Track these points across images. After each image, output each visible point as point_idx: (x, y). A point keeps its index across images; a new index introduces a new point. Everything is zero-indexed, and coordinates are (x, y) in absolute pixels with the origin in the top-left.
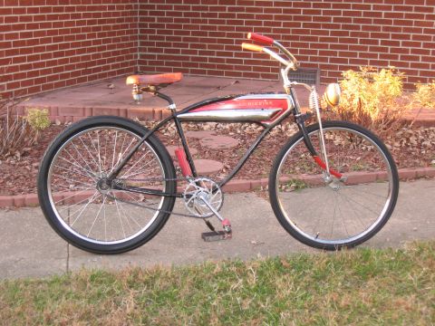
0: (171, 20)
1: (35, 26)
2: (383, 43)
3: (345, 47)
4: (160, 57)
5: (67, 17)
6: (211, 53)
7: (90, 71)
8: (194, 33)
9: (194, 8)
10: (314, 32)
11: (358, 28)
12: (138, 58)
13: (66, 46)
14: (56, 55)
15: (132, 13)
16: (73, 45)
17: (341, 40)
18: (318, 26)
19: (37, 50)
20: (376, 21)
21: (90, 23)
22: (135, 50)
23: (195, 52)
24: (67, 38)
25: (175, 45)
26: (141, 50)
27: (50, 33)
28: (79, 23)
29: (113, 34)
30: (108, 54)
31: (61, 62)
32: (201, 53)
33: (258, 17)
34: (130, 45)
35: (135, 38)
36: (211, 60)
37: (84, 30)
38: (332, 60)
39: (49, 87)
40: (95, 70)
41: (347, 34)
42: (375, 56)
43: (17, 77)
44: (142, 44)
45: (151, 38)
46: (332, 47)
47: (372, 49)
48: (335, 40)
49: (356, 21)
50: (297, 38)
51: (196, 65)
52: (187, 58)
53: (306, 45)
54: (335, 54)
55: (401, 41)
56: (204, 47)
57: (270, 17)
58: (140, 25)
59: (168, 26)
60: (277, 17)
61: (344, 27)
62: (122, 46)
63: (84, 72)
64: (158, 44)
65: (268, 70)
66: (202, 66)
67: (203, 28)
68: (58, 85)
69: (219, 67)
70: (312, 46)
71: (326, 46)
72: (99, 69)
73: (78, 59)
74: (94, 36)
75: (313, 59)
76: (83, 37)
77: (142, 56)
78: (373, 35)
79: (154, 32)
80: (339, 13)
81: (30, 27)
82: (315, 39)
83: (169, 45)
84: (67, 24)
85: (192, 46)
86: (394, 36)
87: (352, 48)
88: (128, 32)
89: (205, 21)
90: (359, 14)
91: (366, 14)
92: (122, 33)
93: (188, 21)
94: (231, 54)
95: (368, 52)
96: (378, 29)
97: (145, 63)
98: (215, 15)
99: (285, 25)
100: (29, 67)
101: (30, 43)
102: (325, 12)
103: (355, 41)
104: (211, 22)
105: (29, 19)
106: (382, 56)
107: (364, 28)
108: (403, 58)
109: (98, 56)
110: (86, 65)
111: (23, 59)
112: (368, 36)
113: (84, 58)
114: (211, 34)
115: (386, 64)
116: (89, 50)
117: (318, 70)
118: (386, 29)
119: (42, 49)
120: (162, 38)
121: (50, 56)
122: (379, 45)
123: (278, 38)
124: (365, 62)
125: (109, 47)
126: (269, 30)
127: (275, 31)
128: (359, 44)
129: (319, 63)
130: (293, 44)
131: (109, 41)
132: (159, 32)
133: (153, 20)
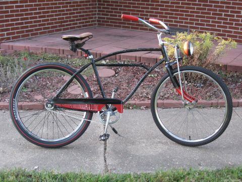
2: (225, 15)
3: (204, 17)
4: (107, 18)
7: (64, 26)
8: (124, 6)
10: (187, 8)
11: (211, 6)
12: (97, 19)
14: (40, 17)
16: (52, 12)
17: (202, 13)
20: (222, 3)
22: (95, 14)
25: (115, 12)
26: (98, 14)
29: (80, 6)
30: (77, 17)
31: (43, 21)
34: (92, 11)
35: (95, 8)
37: (60, 4)
38: (196, 24)
39: (36, 34)
40: (67, 25)
41: (205, 9)
42: (220, 23)
43: (13, 29)
44: (99, 11)
45: (103, 8)
46: (197, 16)
47: (219, 19)
48: (198, 13)
50: (177, 11)
51: (125, 24)
52: (121, 20)
53: (183, 15)
54: (198, 20)
55: (235, 15)
58: (98, 1)
59: (112, 2)
61: (204, 5)
62: (86, 12)
63: (60, 26)
64: (107, 12)
66: (128, 24)
67: (129, 3)
68: (41, 33)
71: (193, 16)
72: (70, 25)
73: (56, 19)
74: (67, 7)
75: (186, 23)
76: (60, 7)
77: (99, 18)
78: (220, 11)
79: (104, 5)
82: (188, 12)
83: (112, 12)
86: (231, 12)
87: (207, 17)
88: (90, 5)
92: (87, 5)
95: (217, 20)
96: (223, 7)
97: (100, 21)
99: (172, 3)
101: (22, 11)
103: (210, 14)
106: (224, 23)
107: (215, 6)
108: (236, 24)
109: (70, 17)
110: (61, 22)
112: (217, 11)
113: (59, 19)
114: (133, 7)
115: (226, 27)
116: (63, 14)
117: (189, 29)
118: (227, 7)
119: (31, 14)
120: (109, 8)
121: (36, 18)
122: (223, 17)
123: (168, 10)
124: (215, 26)
125: (77, 13)
126: (163, 6)
127: (166, 6)
128: (211, 16)
129: (189, 25)
130: (176, 14)
131: (77, 9)
132: (107, 5)
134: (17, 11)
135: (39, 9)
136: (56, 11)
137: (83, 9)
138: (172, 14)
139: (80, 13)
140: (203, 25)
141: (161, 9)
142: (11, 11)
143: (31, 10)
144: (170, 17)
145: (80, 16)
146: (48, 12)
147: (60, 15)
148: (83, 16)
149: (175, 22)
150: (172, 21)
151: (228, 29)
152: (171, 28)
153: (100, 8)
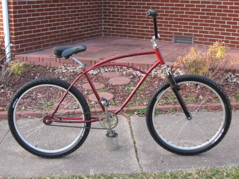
0: (118, 10)
1: (38, 15)
2: (228, 23)
3: (208, 25)
4: (113, 29)
5: (58, 9)
6: (139, 27)
7: (72, 37)
8: (129, 17)
9: (130, 4)
10: (190, 17)
11: (214, 14)
14: (51, 29)
15: (98, 6)
16: (62, 24)
17: (206, 21)
18: (193, 13)
19: (38, 27)
20: (224, 11)
21: (72, 12)
22: (101, 25)
23: (130, 27)
25: (121, 23)
26: (104, 25)
29: (87, 17)
30: (84, 28)
31: (54, 32)
32: (133, 27)
33: (162, 8)
34: (99, 22)
35: (101, 19)
36: (138, 31)
37: (68, 16)
38: (200, 32)
39: (48, 45)
40: (75, 36)
41: (208, 18)
42: (224, 30)
43: (26, 41)
44: (104, 22)
45: (109, 19)
46: (201, 25)
47: (222, 26)
48: (202, 21)
49: (213, 10)
50: (182, 20)
51: (131, 33)
52: (126, 30)
53: (187, 24)
54: (202, 28)
55: (238, 22)
56: (134, 24)
57: (168, 8)
58: (104, 12)
59: (117, 13)
60: (172, 9)
61: (207, 14)
62: (93, 23)
63: (69, 37)
64: (112, 22)
65: (167, 36)
66: (134, 33)
67: (134, 14)
69: (142, 34)
70: (190, 24)
71: (197, 24)
72: (78, 36)
73: (64, 31)
74: (75, 18)
75: (190, 31)
76: (68, 19)
77: (104, 28)
78: (223, 19)
79: (110, 16)
80: (204, 6)
81: (34, 15)
82: (192, 20)
83: (117, 23)
84: (58, 13)
86: (234, 19)
87: (211, 25)
88: (96, 16)
89: (135, 10)
90: (215, 7)
91: (219, 7)
92: (93, 16)
93: (126, 10)
94: (148, 28)
95: (220, 28)
96: (226, 15)
97: (106, 32)
98: (140, 7)
99: (176, 12)
101: (34, 23)
102: (197, 6)
103: (213, 22)
104: (138, 11)
106: (227, 30)
107: (218, 14)
109: (78, 29)
110: (70, 34)
111: (30, 32)
112: (220, 19)
113: (68, 30)
114: (138, 17)
115: (229, 34)
116: (72, 26)
117: (193, 37)
118: (230, 15)
119: (43, 26)
120: (114, 19)
121: (47, 30)
122: (226, 24)
123: (172, 19)
124: (218, 33)
125: (85, 24)
126: (167, 15)
127: (171, 16)
128: (215, 23)
129: (193, 33)
130: (180, 23)
131: (84, 21)
132: (113, 16)
133: (110, 10)
134: (30, 24)
135: (50, 21)
136: (65, 23)
137: (90, 20)
138: (177, 23)
139: (87, 24)
140: (207, 32)
141: (166, 19)
142: (25, 24)
143: (42, 22)
144: (174, 26)
145: (87, 27)
146: (58, 24)
147: (69, 26)
148: (90, 27)
149: (180, 30)
150: (176, 30)
151: (231, 36)
152: (176, 37)
153: (106, 19)
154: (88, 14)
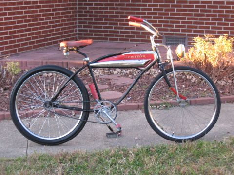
0: (97, 8)
1: (14, 13)
2: (225, 20)
3: (203, 23)
4: (90, 31)
5: (32, 7)
6: (122, 28)
7: (47, 40)
8: (111, 16)
10: (183, 14)
11: (210, 11)
12: (78, 32)
13: (33, 25)
14: (26, 30)
15: (73, 5)
16: (37, 24)
17: (200, 19)
18: (186, 10)
19: (14, 27)
20: (221, 7)
21: (47, 11)
22: (75, 27)
23: (112, 28)
24: (34, 20)
25: (99, 23)
26: (79, 27)
27: (22, 17)
28: (40, 11)
29: (62, 17)
30: (59, 30)
31: (29, 34)
32: (115, 28)
33: (149, 6)
34: (73, 23)
35: (75, 19)
36: (121, 32)
37: (44, 15)
38: (195, 31)
39: (23, 49)
40: (51, 39)
41: (203, 15)
42: (221, 28)
44: (80, 23)
45: (85, 19)
46: (195, 23)
47: (219, 24)
48: (197, 19)
49: (209, 7)
50: (173, 18)
51: (112, 36)
52: (107, 31)
53: (179, 23)
54: (196, 27)
56: (117, 24)
57: (157, 6)
58: (78, 12)
59: (95, 12)
60: (161, 6)
61: (202, 11)
62: (67, 24)
64: (89, 23)
66: (116, 36)
67: (116, 13)
68: (27, 48)
69: (126, 36)
71: (191, 23)
72: (53, 39)
73: (40, 33)
74: (50, 18)
75: (183, 31)
76: (43, 19)
77: (80, 30)
78: (219, 16)
79: (86, 16)
80: (198, 2)
81: (10, 14)
82: (184, 19)
83: (96, 23)
84: (33, 12)
85: (110, 24)
86: (232, 16)
87: (207, 23)
88: (71, 16)
89: (117, 9)
90: (211, 3)
91: (215, 3)
92: (67, 16)
93: (107, 9)
94: (133, 29)
95: (217, 26)
96: (222, 12)
97: (81, 34)
98: (123, 5)
99: (166, 10)
100: (10, 38)
101: (10, 23)
102: (190, 2)
103: (209, 19)
104: (121, 9)
105: (9, 9)
106: (225, 28)
107: (214, 11)
109: (52, 30)
110: (45, 36)
111: (6, 33)
112: (216, 16)
113: (43, 32)
114: (121, 16)
115: (227, 33)
116: (47, 27)
117: (187, 37)
118: (227, 12)
119: (18, 27)
120: (92, 19)
121: (22, 31)
122: (223, 22)
123: (162, 18)
124: (215, 32)
125: (59, 25)
126: (156, 14)
127: (160, 14)
128: (211, 21)
129: (187, 33)
130: (171, 22)
131: (59, 21)
132: (90, 16)
133: (86, 8)
134: (6, 24)
135: (26, 21)
137: (65, 21)
138: (167, 22)
139: (62, 25)
140: (203, 32)
141: (154, 18)
143: (19, 22)
144: (164, 26)
145: (62, 29)
147: (44, 28)
148: (65, 29)
149: (171, 30)
150: (167, 30)
152: (166, 38)
153: (81, 19)
154: (62, 13)
